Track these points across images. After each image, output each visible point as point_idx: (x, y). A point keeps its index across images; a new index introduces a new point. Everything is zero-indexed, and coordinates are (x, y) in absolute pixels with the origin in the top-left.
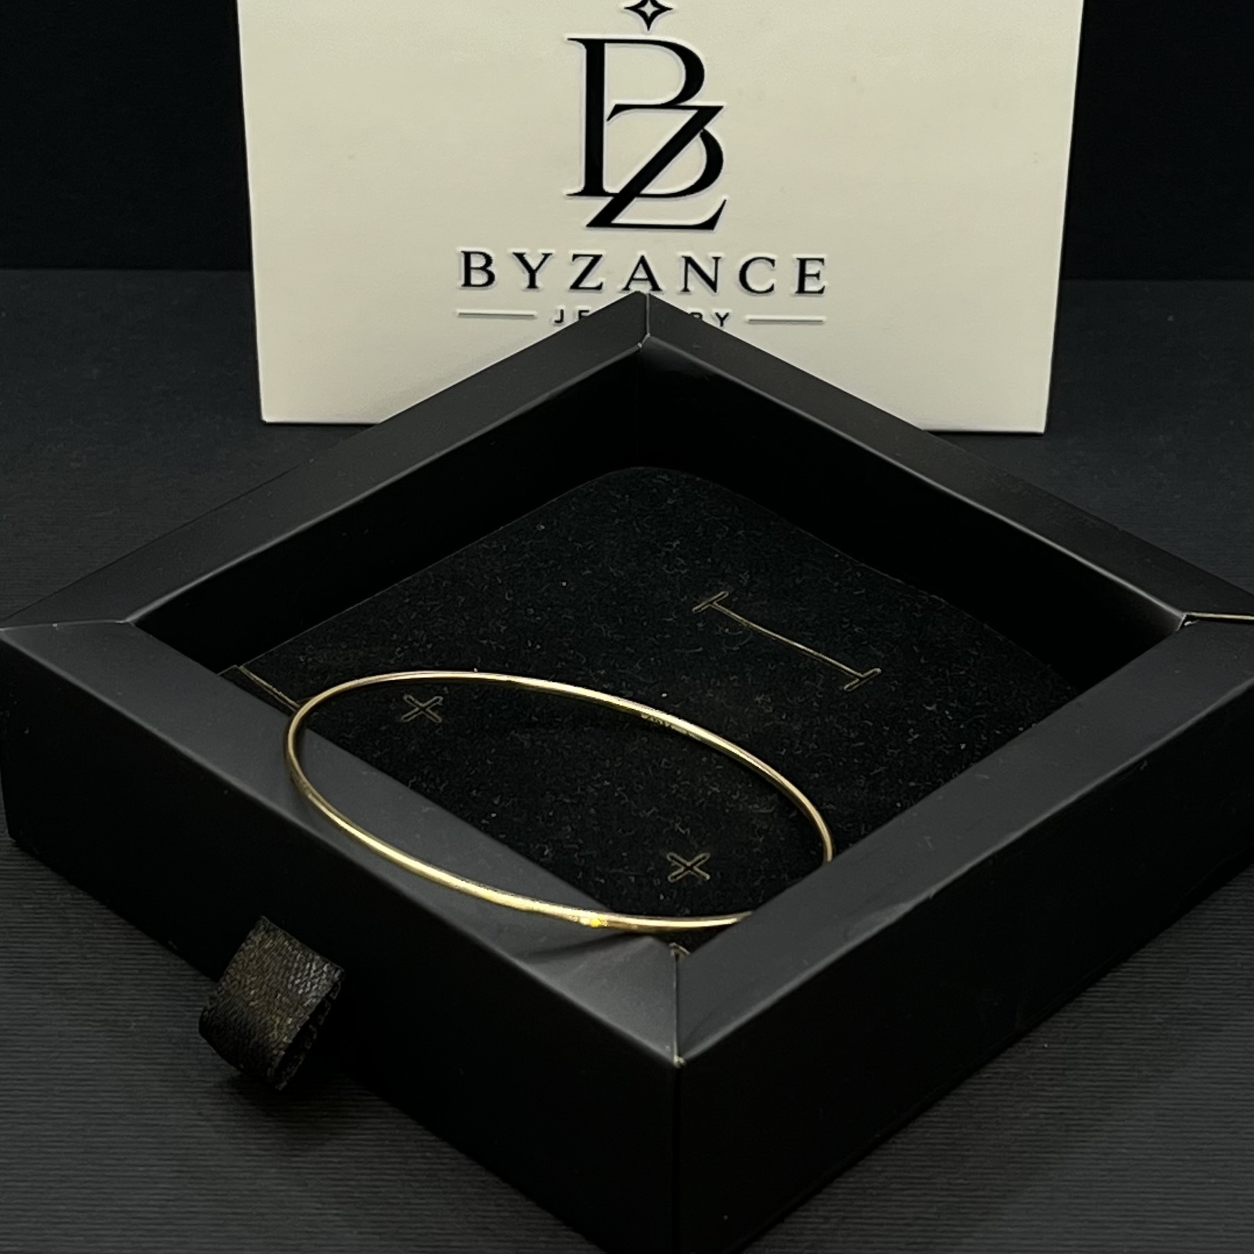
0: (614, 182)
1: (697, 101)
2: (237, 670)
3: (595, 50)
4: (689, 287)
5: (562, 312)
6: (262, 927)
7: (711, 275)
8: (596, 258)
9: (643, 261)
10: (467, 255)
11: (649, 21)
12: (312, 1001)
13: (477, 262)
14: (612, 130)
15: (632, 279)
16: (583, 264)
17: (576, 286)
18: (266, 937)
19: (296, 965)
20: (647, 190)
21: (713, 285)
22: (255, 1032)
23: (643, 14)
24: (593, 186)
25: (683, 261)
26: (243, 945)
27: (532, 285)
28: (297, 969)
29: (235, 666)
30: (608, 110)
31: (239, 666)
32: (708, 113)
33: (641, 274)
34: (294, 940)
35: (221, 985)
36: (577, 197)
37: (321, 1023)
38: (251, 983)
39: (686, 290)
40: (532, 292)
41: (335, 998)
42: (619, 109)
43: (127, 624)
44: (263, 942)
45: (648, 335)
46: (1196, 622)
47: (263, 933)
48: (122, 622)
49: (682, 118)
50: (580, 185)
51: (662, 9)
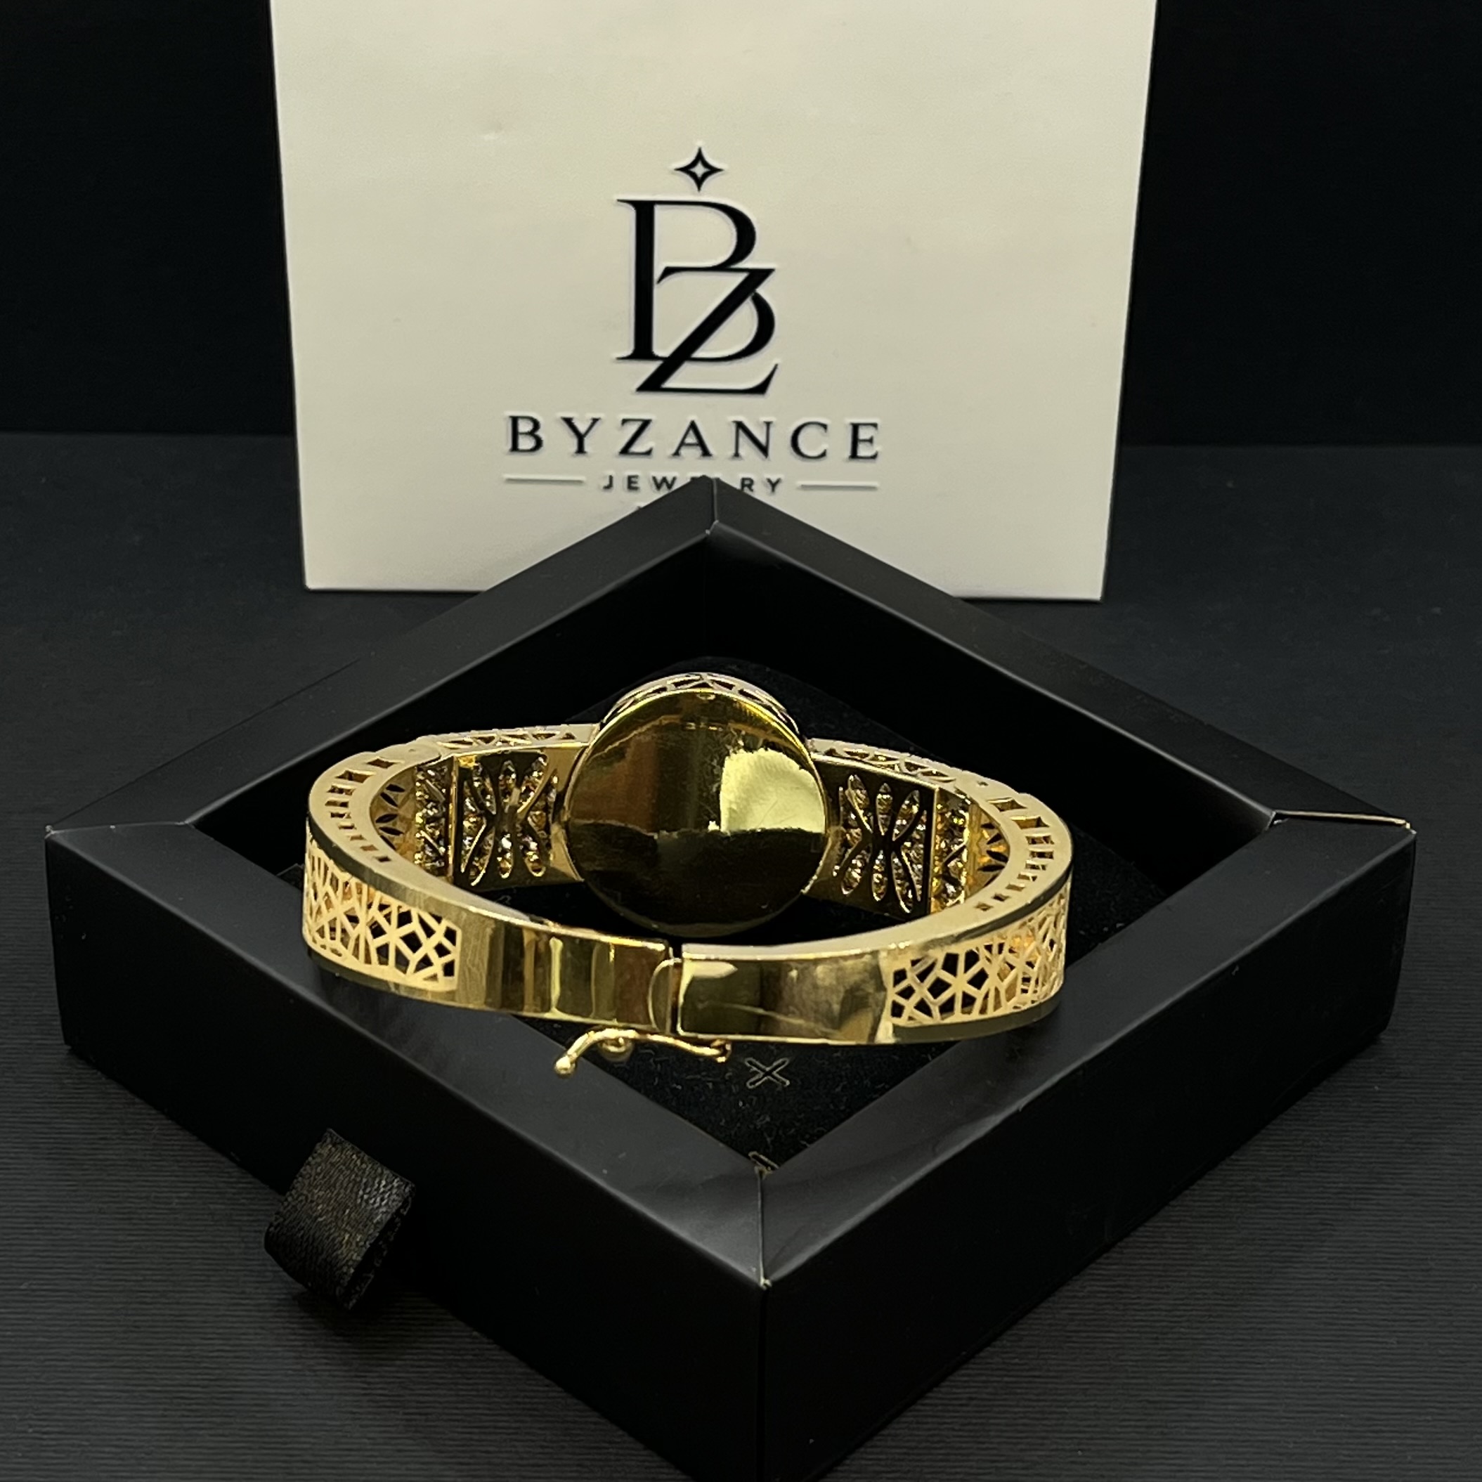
0: (664, 345)
1: (748, 263)
2: (298, 869)
3: (645, 212)
4: (741, 452)
5: (611, 478)
7: (762, 439)
8: (646, 423)
9: (693, 426)
10: (515, 420)
11: (699, 182)
12: (381, 1216)
14: (662, 293)
15: (682, 444)
16: (633, 428)
17: (625, 451)
18: (333, 1149)
19: (364, 1180)
20: (699, 354)
21: (764, 450)
22: (323, 1249)
23: (693, 175)
24: (643, 349)
25: (733, 428)
26: (310, 1159)
28: (366, 1184)
30: (657, 272)
31: (300, 864)
32: (759, 276)
33: (691, 439)
34: (362, 1154)
35: (286, 1200)
36: (627, 361)
37: (391, 1239)
38: (319, 1197)
39: (737, 455)
41: (405, 1213)
42: (669, 271)
43: (186, 825)
44: (330, 1155)
45: (716, 522)
46: (1286, 820)
47: (330, 1146)
48: (182, 823)
49: (732, 281)
50: (629, 349)
51: (712, 170)
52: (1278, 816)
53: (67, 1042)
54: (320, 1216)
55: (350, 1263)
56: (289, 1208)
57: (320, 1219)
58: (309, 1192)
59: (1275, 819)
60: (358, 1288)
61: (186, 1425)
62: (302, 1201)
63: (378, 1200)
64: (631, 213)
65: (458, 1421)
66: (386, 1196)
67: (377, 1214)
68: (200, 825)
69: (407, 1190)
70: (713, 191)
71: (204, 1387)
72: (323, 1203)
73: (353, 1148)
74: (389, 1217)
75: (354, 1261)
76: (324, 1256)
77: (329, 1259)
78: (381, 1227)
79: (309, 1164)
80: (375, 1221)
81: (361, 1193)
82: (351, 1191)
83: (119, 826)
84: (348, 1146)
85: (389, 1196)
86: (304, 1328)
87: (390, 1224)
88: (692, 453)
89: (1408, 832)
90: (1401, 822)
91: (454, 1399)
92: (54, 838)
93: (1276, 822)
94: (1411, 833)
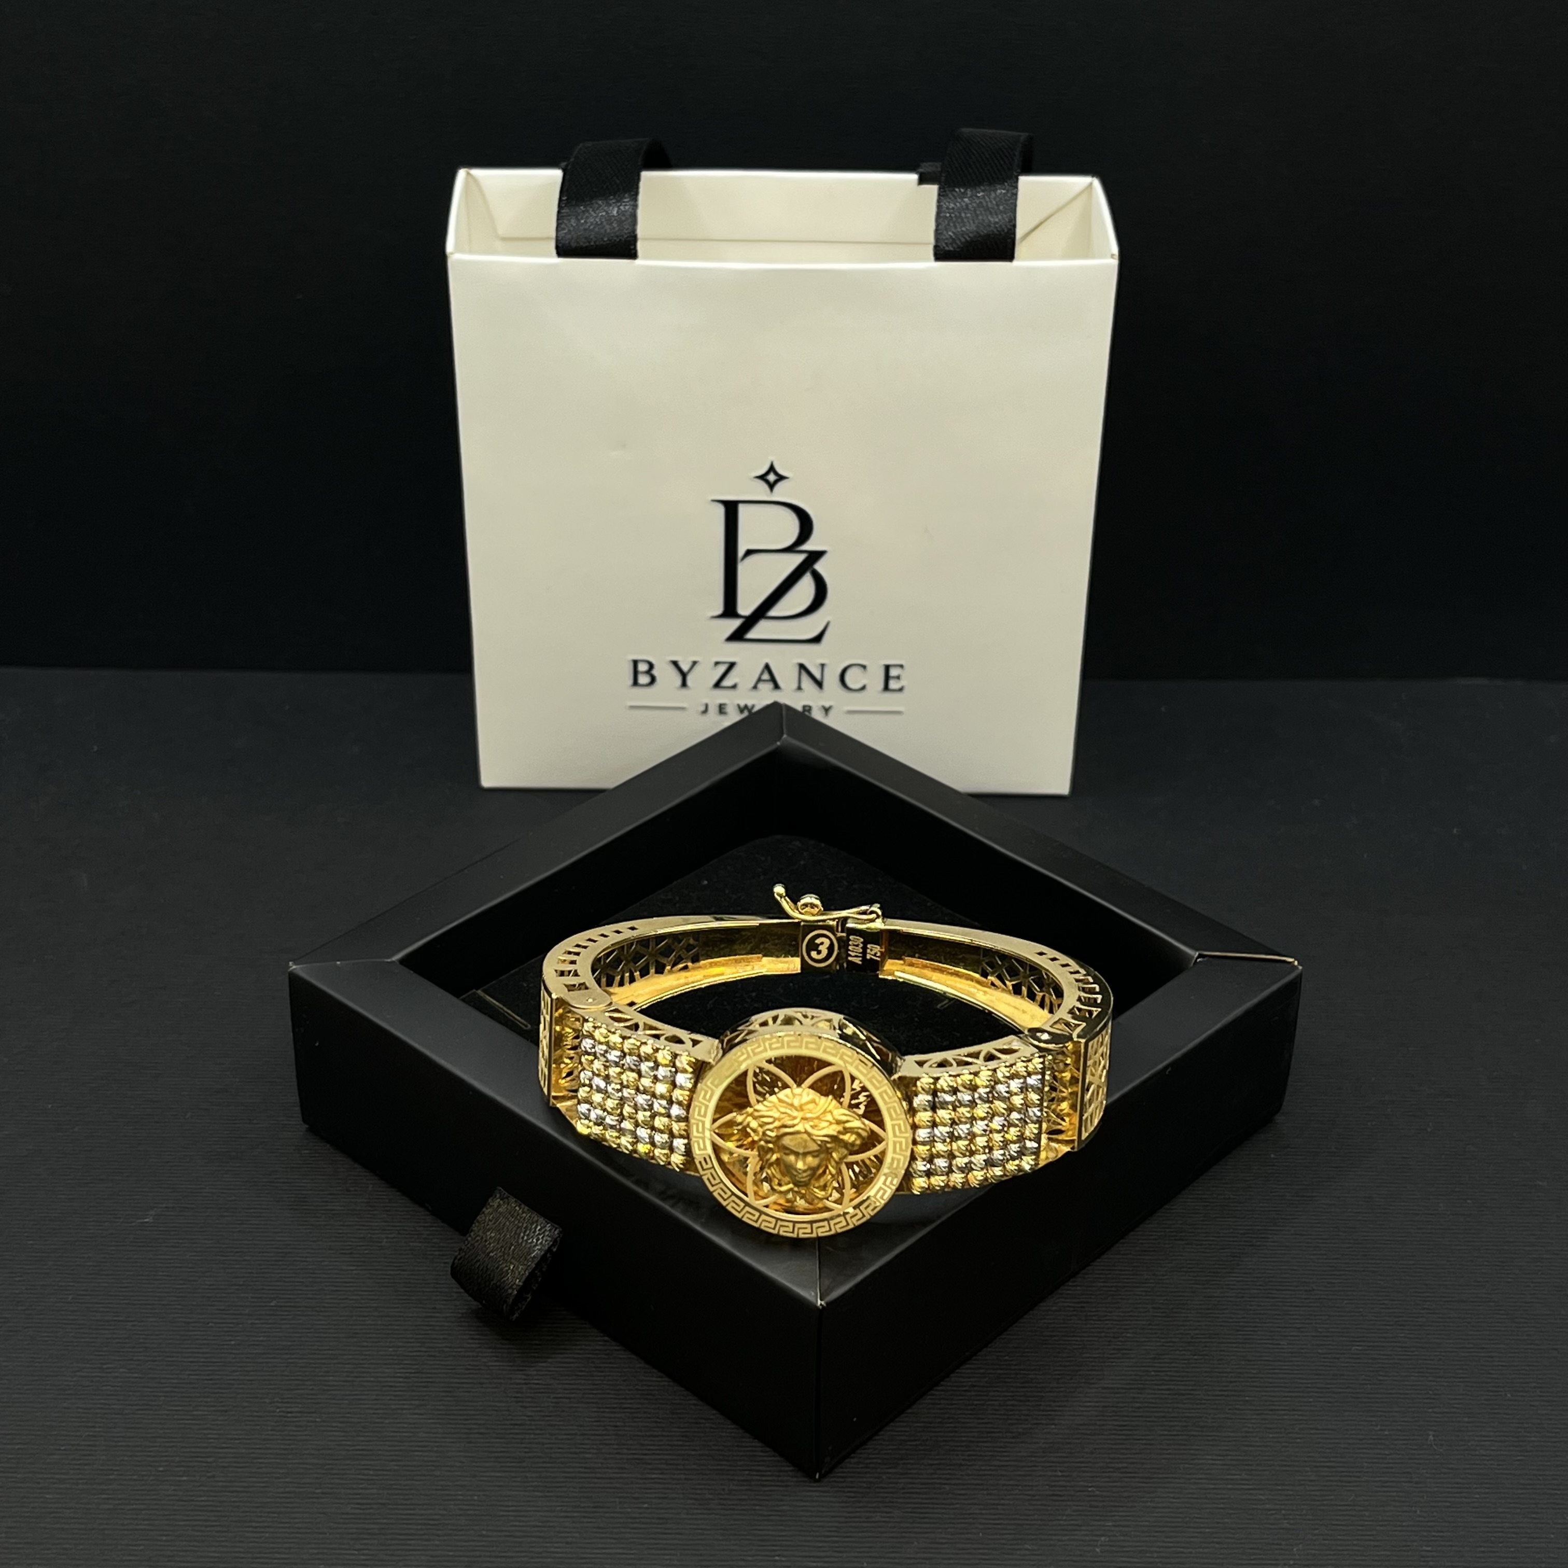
0: (746, 607)
1: (809, 546)
2: (475, 994)
3: (731, 509)
4: (803, 685)
5: (707, 706)
6: (498, 1196)
7: (818, 676)
8: (732, 665)
9: (767, 667)
10: (636, 663)
11: (771, 486)
12: (537, 1252)
13: (643, 667)
14: (744, 569)
15: (759, 680)
16: (722, 669)
17: (717, 685)
18: (501, 1202)
19: (525, 1225)
20: (772, 613)
21: (819, 684)
22: (494, 1277)
23: (767, 482)
24: (730, 610)
25: (797, 669)
26: (484, 1209)
27: (684, 684)
28: (526, 1228)
29: (474, 990)
30: (741, 552)
31: (477, 989)
32: (815, 556)
33: (766, 676)
34: (523, 1206)
35: (467, 1240)
36: (718, 619)
37: (544, 1269)
38: (491, 1238)
39: (799, 688)
40: (684, 691)
41: (555, 1250)
42: (749, 552)
43: (393, 962)
44: (499, 1206)
45: (785, 736)
46: (1206, 959)
47: (499, 1200)
48: (389, 960)
49: (796, 560)
50: (720, 610)
51: (781, 478)
52: (1200, 956)
53: (304, 1121)
54: (492, 1251)
55: (514, 1287)
56: (469, 1245)
57: (491, 1254)
58: (484, 1233)
59: (1198, 957)
60: (520, 1305)
61: (393, 1407)
62: (478, 1241)
63: (535, 1240)
64: (721, 510)
65: (593, 1403)
66: (541, 1237)
67: (534, 1251)
68: (403, 961)
69: (556, 1232)
70: (782, 493)
71: (406, 1378)
72: (494, 1242)
73: (516, 1201)
74: (543, 1253)
75: (517, 1285)
76: (495, 1282)
77: (498, 1284)
78: (536, 1261)
79: (484, 1213)
80: (532, 1255)
81: (522, 1234)
82: (515, 1233)
83: (343, 962)
84: (512, 1200)
85: (542, 1238)
86: (478, 1334)
87: (544, 1258)
88: (766, 687)
89: (1296, 967)
90: (1291, 960)
91: (591, 1387)
92: (295, 971)
93: (1198, 960)
94: (1298, 968)
